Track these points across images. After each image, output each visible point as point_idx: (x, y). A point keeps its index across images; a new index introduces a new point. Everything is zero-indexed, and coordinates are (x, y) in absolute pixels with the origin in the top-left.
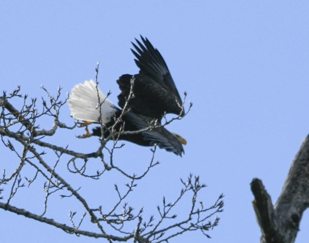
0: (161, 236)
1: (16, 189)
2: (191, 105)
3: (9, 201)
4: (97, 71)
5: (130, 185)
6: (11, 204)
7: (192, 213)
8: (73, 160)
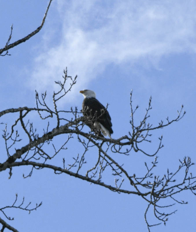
0: (172, 191)
1: (82, 164)
2: (185, 113)
3: (78, 171)
4: (131, 94)
5: (154, 163)
6: (79, 173)
7: (185, 179)
8: (114, 145)
